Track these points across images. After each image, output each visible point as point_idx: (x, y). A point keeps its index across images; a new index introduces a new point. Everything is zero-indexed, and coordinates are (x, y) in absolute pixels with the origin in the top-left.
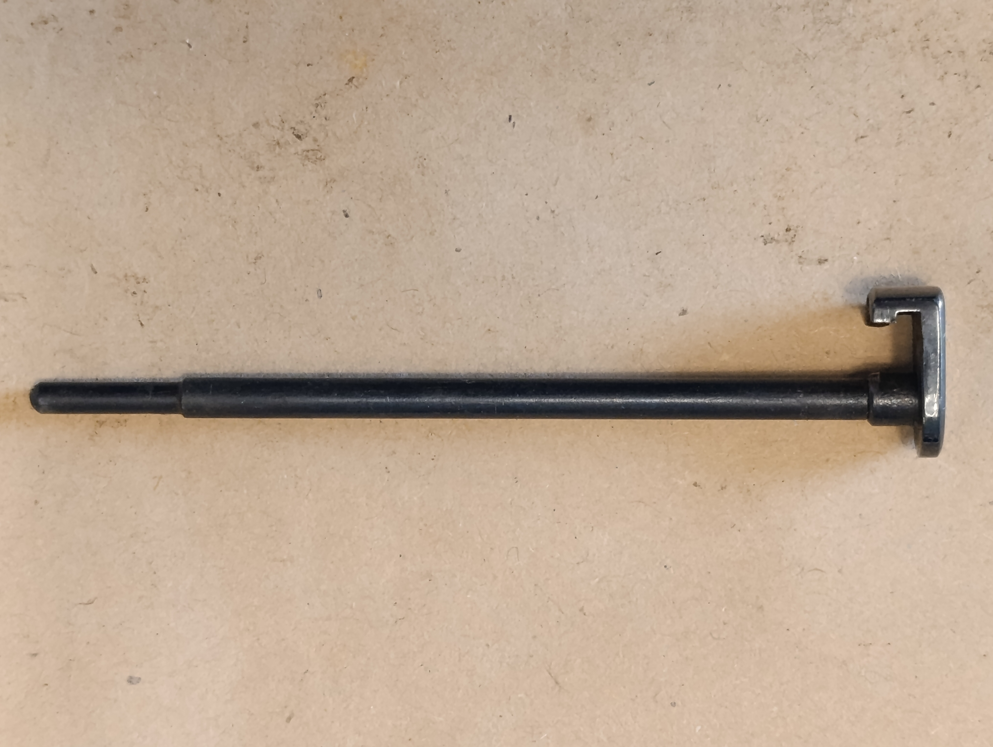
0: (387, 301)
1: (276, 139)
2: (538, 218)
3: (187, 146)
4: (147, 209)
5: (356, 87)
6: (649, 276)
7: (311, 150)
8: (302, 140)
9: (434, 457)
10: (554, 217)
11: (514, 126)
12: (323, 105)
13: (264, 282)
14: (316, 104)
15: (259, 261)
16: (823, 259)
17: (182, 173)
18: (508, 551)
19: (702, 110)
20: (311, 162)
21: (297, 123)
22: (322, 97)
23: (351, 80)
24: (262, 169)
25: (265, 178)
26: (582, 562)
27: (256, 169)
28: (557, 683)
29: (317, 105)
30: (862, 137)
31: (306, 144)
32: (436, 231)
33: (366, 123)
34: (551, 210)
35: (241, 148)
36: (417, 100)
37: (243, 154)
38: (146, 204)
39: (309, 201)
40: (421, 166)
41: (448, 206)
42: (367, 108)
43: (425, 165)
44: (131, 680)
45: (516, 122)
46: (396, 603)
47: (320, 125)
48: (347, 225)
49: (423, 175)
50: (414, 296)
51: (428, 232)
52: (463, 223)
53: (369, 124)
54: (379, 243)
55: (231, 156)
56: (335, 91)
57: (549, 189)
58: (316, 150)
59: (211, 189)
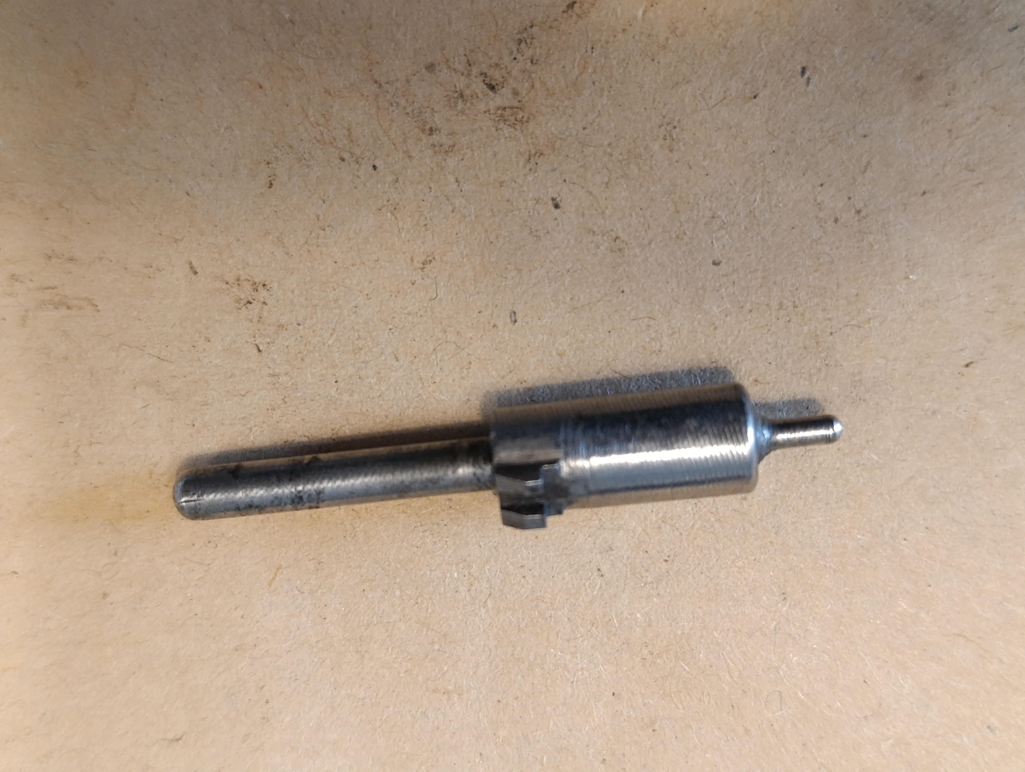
0: (609, 332)
1: (458, 89)
2: (836, 220)
3: (330, 94)
4: (271, 184)
5: (579, 16)
6: (993, 312)
7: (509, 107)
8: (496, 93)
9: (667, 558)
10: (859, 220)
11: (808, 83)
12: (528, 41)
13: (434, 297)
14: (519, 39)
15: (428, 267)
17: (322, 133)
18: (768, 696)
20: (509, 125)
21: (490, 67)
22: (529, 29)
23: (571, 6)
24: (437, 132)
27: (429, 132)
29: (520, 41)
31: (503, 98)
32: (685, 234)
33: (591, 70)
35: (407, 100)
36: (667, 39)
37: (409, 110)
38: (269, 177)
39: (503, 182)
40: (668, 138)
41: (705, 198)
42: (593, 48)
43: (674, 137)
45: (811, 76)
46: (604, 760)
47: (524, 71)
48: (556, 219)
49: (671, 151)
50: (649, 326)
51: (674, 236)
52: (724, 223)
53: (594, 72)
54: (601, 247)
55: (393, 111)
56: (547, 21)
57: (854, 178)
58: (517, 108)
59: (363, 159)
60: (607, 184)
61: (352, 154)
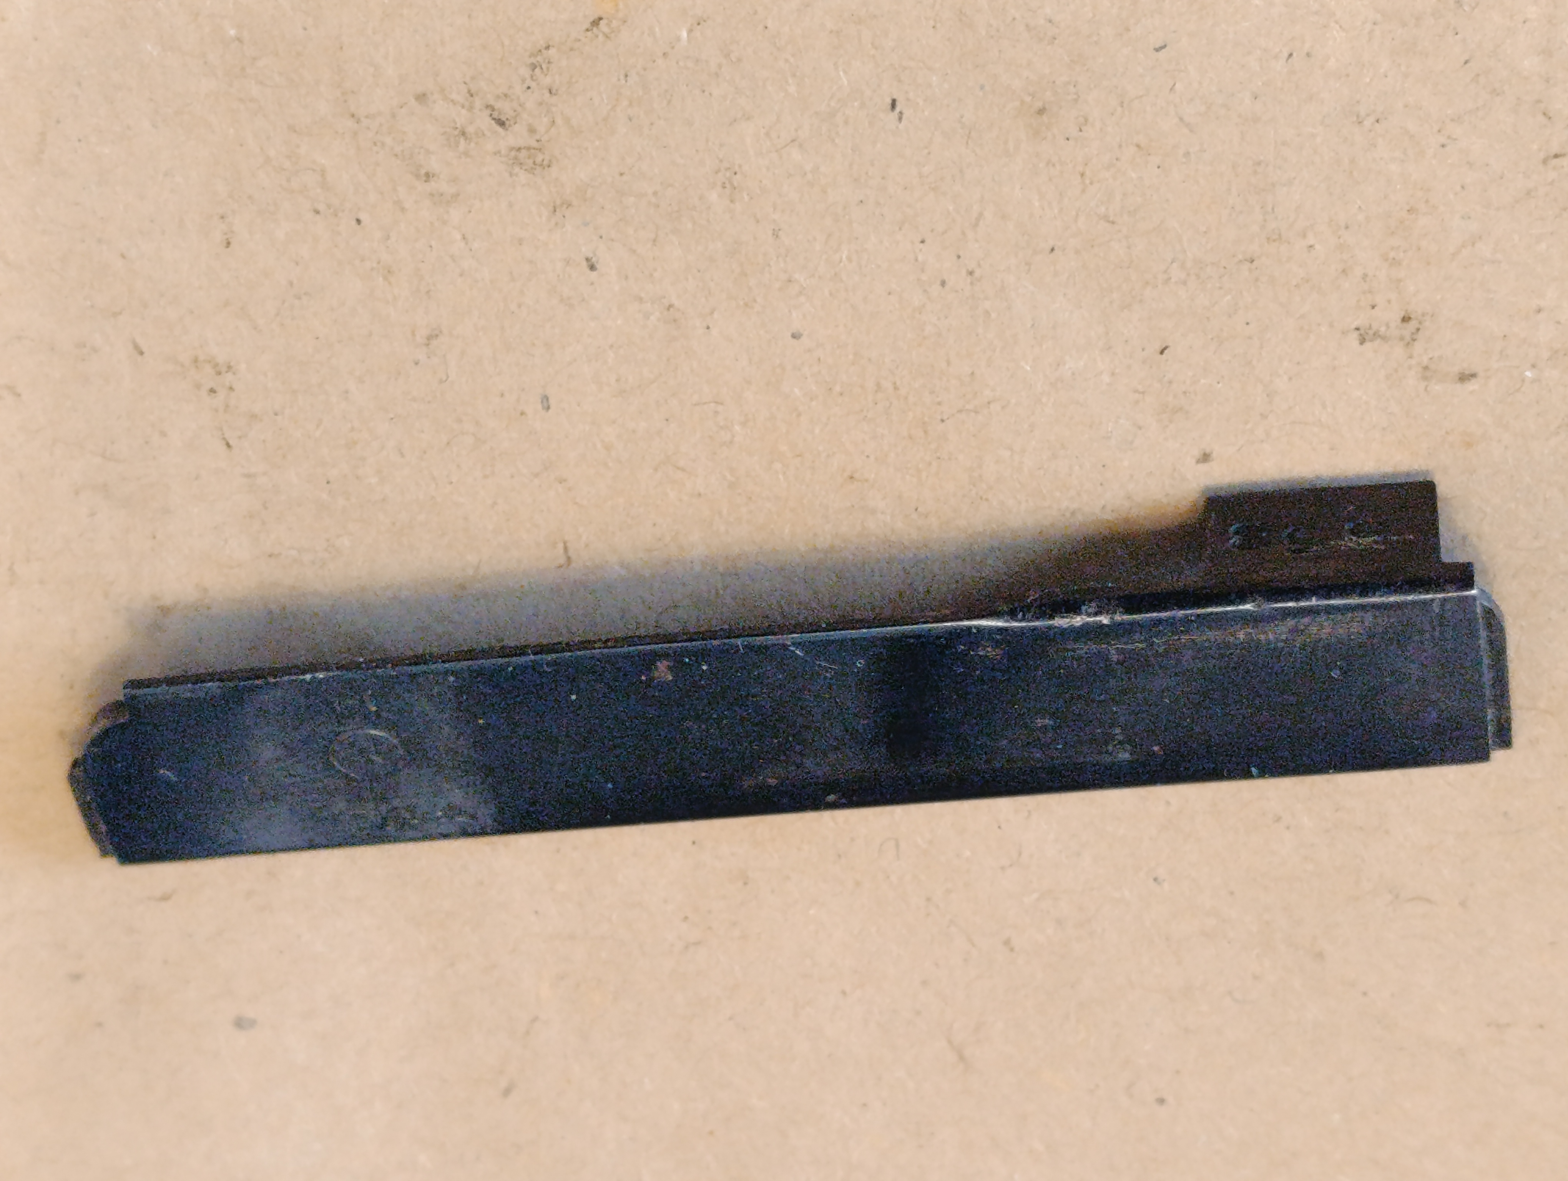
0: (667, 420)
1: (458, 125)
2: (943, 283)
3: (295, 131)
4: (228, 244)
5: (607, 36)
6: (1143, 393)
7: (524, 148)
8: (507, 130)
10: (972, 284)
11: (900, 119)
12: (544, 66)
13: (444, 379)
14: (533, 64)
15: (434, 343)
16: (1467, 372)
17: (289, 180)
18: (881, 845)
19: (1256, 98)
20: (526, 170)
21: (498, 97)
22: (544, 51)
23: (596, 22)
24: (435, 178)
25: (442, 195)
26: (1011, 865)
27: (424, 178)
28: (961, 1058)
29: (533, 67)
30: (1556, 156)
31: (517, 136)
32: (755, 301)
33: (625, 103)
34: (968, 270)
35: (394, 139)
36: (720, 66)
37: (398, 149)
38: (226, 234)
39: (522, 239)
40: (728, 185)
41: (778, 257)
42: (626, 76)
43: (736, 184)
44: (240, 1023)
45: (904, 111)
46: (686, 918)
47: (541, 104)
48: (592, 284)
49: (732, 201)
50: (716, 413)
51: (742, 303)
52: (804, 288)
53: (631, 104)
54: (652, 318)
55: (377, 153)
56: (566, 41)
57: (963, 233)
58: (534, 149)
59: (343, 211)
60: (654, 241)
61: (329, 206)
